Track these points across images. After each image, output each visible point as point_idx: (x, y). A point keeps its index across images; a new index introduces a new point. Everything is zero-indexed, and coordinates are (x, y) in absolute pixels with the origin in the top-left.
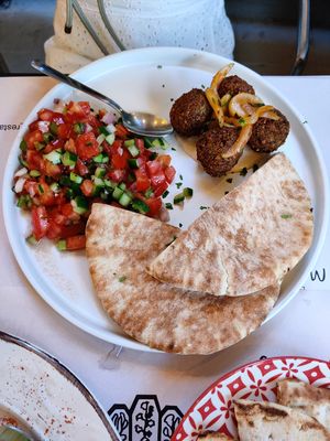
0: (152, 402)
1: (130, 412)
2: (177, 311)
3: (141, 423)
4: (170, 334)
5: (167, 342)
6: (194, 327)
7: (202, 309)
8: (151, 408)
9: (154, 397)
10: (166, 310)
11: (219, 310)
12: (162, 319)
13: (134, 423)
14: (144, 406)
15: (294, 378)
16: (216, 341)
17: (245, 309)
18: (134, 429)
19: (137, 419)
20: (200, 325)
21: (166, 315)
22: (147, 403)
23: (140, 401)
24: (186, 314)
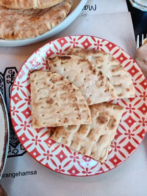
0: (14, 70)
1: (4, 75)
2: (16, 20)
3: (10, 79)
4: (12, 29)
5: (11, 33)
6: (25, 26)
7: (29, 19)
8: (14, 72)
9: (15, 68)
10: (10, 19)
11: (38, 19)
12: (8, 23)
13: (6, 79)
14: (10, 72)
15: (77, 47)
16: (35, 29)
17: (50, 16)
18: (6, 82)
19: (7, 77)
20: (27, 25)
21: (10, 21)
22: (11, 71)
23: (8, 70)
24: (21, 21)
